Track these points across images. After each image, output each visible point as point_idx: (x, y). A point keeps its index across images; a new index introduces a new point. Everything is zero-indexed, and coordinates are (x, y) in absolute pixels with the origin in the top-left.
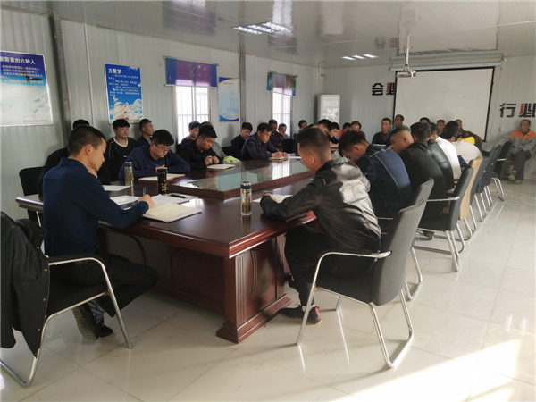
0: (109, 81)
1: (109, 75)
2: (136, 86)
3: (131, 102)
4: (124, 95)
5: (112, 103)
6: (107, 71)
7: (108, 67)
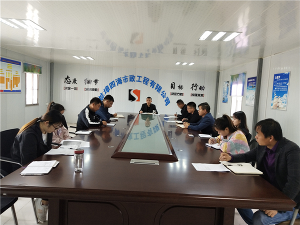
0: (274, 84)
1: (275, 80)
2: (286, 85)
3: (282, 96)
4: (280, 91)
5: (273, 97)
6: (275, 78)
7: (275, 75)
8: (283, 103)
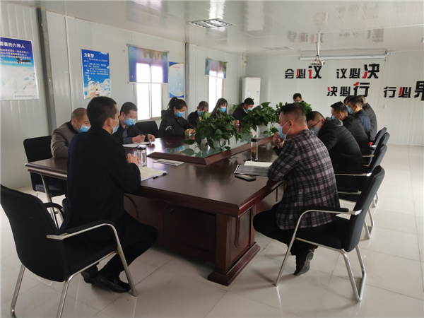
0: (84, 63)
1: (84, 58)
3: (101, 81)
4: (96, 76)
5: (86, 82)
6: (83, 55)
7: (84, 51)
8: (105, 90)
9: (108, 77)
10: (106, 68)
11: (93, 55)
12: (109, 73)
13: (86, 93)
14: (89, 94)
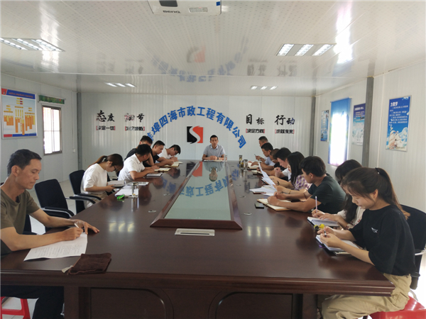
0: (390, 113)
1: (390, 108)
3: (400, 131)
4: (397, 124)
5: (389, 132)
6: (390, 105)
8: (403, 140)
9: (406, 125)
10: (405, 114)
11: (397, 103)
12: (408, 120)
13: (387, 143)
14: (390, 143)
